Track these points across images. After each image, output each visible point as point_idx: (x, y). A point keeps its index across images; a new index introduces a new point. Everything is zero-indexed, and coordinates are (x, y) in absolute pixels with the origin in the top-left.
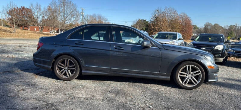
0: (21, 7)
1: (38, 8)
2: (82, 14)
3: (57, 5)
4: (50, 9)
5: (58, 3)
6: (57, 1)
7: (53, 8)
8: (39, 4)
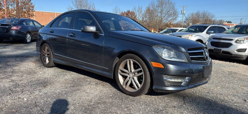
0: (127, 11)
1: (140, 10)
2: (183, 12)
3: (156, 6)
4: (148, 10)
5: (156, 4)
6: (155, 1)
7: (151, 8)
8: (141, 7)
